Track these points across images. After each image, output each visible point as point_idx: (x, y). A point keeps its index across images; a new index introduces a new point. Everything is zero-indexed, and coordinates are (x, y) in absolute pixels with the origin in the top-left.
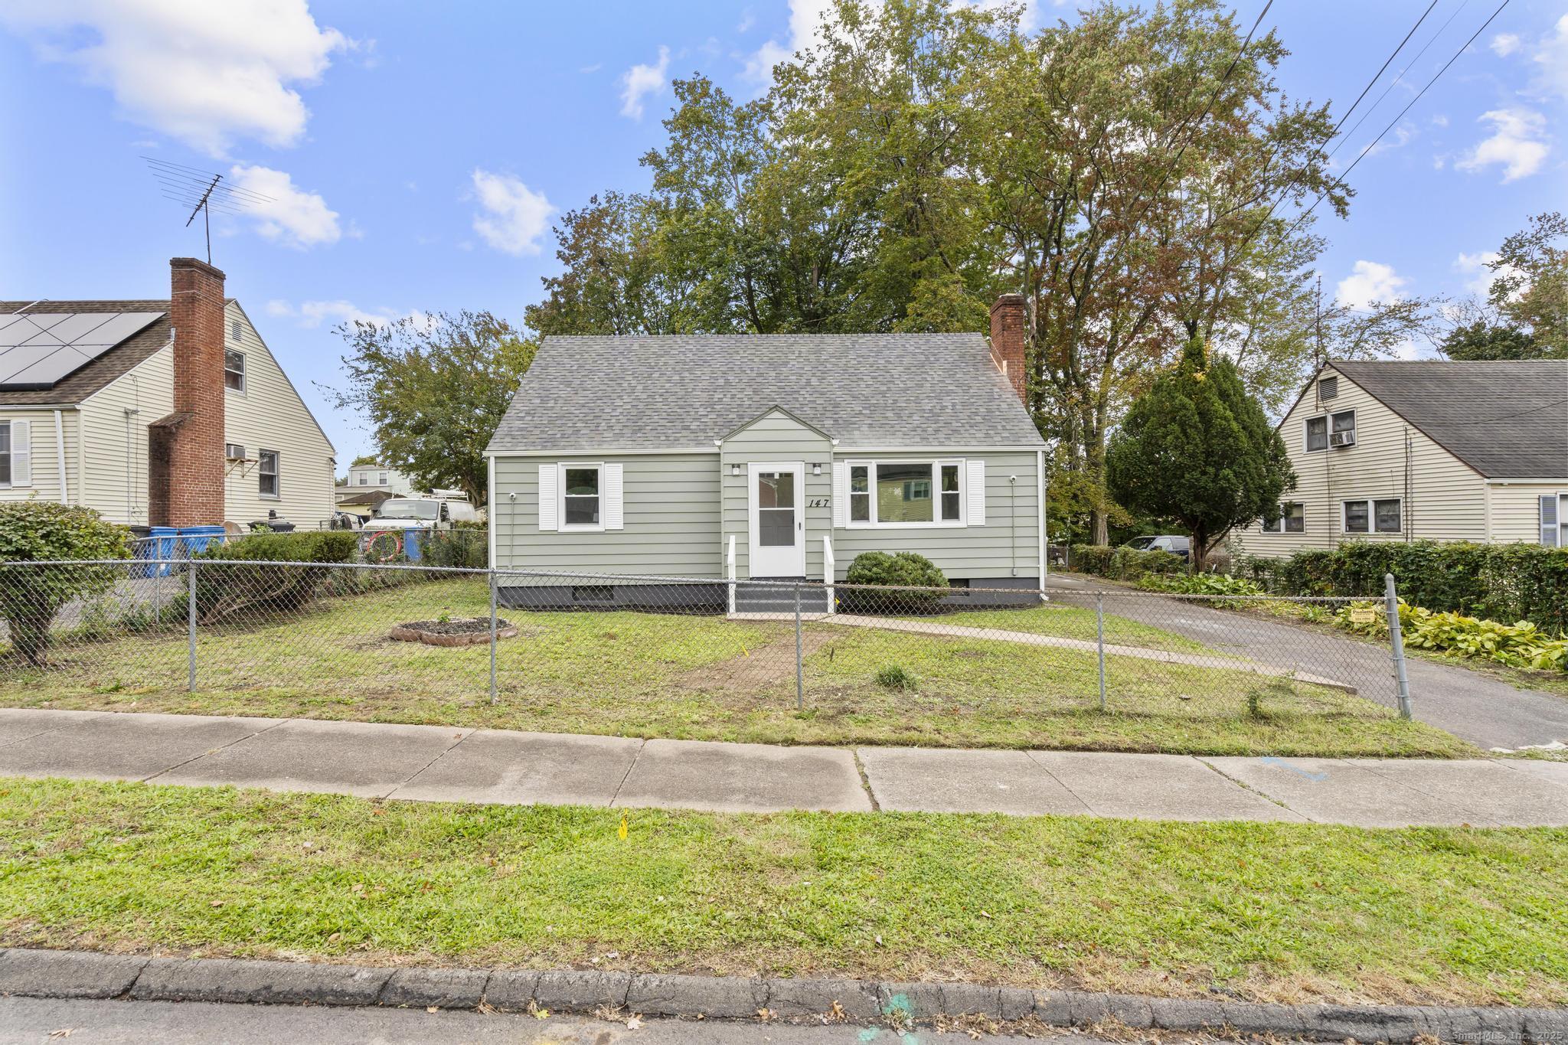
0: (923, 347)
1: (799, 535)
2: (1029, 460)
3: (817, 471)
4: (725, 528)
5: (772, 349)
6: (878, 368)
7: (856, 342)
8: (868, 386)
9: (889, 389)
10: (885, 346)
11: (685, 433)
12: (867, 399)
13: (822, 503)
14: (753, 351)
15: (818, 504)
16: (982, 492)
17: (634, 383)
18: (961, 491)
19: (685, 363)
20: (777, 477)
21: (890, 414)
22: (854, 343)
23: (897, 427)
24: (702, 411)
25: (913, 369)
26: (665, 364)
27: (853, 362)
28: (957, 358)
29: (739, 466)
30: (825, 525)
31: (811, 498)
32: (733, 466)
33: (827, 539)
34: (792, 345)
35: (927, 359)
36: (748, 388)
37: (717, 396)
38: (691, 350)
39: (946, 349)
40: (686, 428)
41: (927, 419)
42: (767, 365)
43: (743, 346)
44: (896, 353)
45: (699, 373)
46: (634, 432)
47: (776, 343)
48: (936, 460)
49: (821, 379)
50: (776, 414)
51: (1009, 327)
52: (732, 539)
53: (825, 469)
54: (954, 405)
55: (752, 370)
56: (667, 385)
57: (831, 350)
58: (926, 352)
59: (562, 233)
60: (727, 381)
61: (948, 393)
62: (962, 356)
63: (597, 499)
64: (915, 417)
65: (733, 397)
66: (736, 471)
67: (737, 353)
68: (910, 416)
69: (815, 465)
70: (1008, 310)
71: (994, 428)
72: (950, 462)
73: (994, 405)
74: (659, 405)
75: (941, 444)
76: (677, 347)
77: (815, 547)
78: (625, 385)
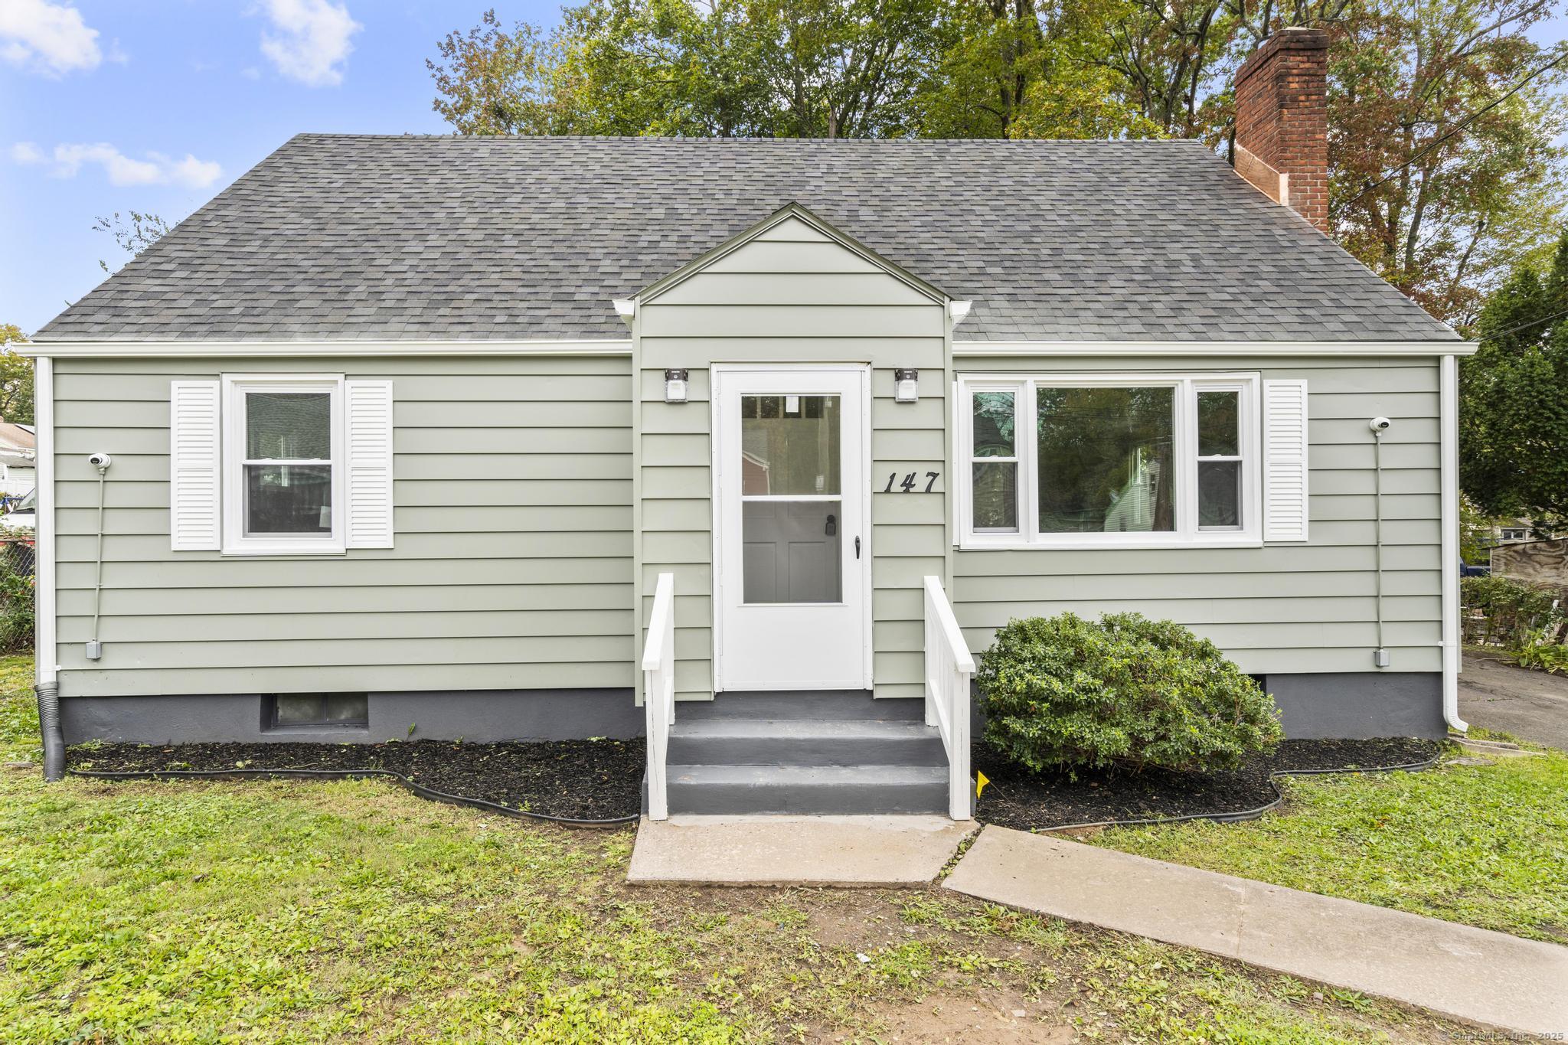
0: (1087, 161)
1: (856, 574)
2: (1421, 378)
3: (907, 389)
4: (645, 550)
5: (770, 160)
6: (1002, 193)
7: (947, 151)
8: (986, 223)
9: (1036, 229)
10: (1006, 159)
11: (558, 309)
12: (990, 245)
13: (921, 483)
14: (732, 164)
15: (908, 484)
16: (1301, 457)
17: (461, 212)
18: (1247, 452)
19: (582, 180)
20: (792, 406)
21: (1052, 275)
22: (941, 154)
23: (1078, 302)
24: (607, 265)
25: (1078, 195)
26: (539, 181)
27: (944, 183)
28: (1165, 177)
29: (684, 375)
30: (929, 543)
31: (890, 469)
32: (669, 375)
33: (934, 584)
34: (813, 155)
35: (1103, 179)
36: (717, 225)
37: (645, 238)
38: (599, 160)
39: (1137, 163)
40: (566, 298)
41: (1143, 284)
42: (761, 185)
43: (710, 155)
44: (1033, 168)
45: (610, 197)
46: (433, 305)
47: (778, 152)
48: (1188, 378)
49: (882, 211)
50: (792, 229)
51: (1295, 100)
52: (665, 584)
53: (930, 384)
54: (1195, 259)
55: (728, 193)
56: (535, 218)
57: (895, 163)
58: (1097, 169)
59: (440, 70)
60: (672, 212)
61: (1174, 237)
62: (1177, 175)
63: (327, 469)
64: (1113, 281)
65: (684, 239)
66: (677, 390)
67: (698, 165)
68: (1101, 278)
69: (899, 375)
70: (1293, 61)
71: (1314, 304)
72: (1219, 383)
73: (1289, 258)
74: (508, 253)
75: (1200, 337)
76: (570, 154)
77: (899, 607)
78: (441, 215)
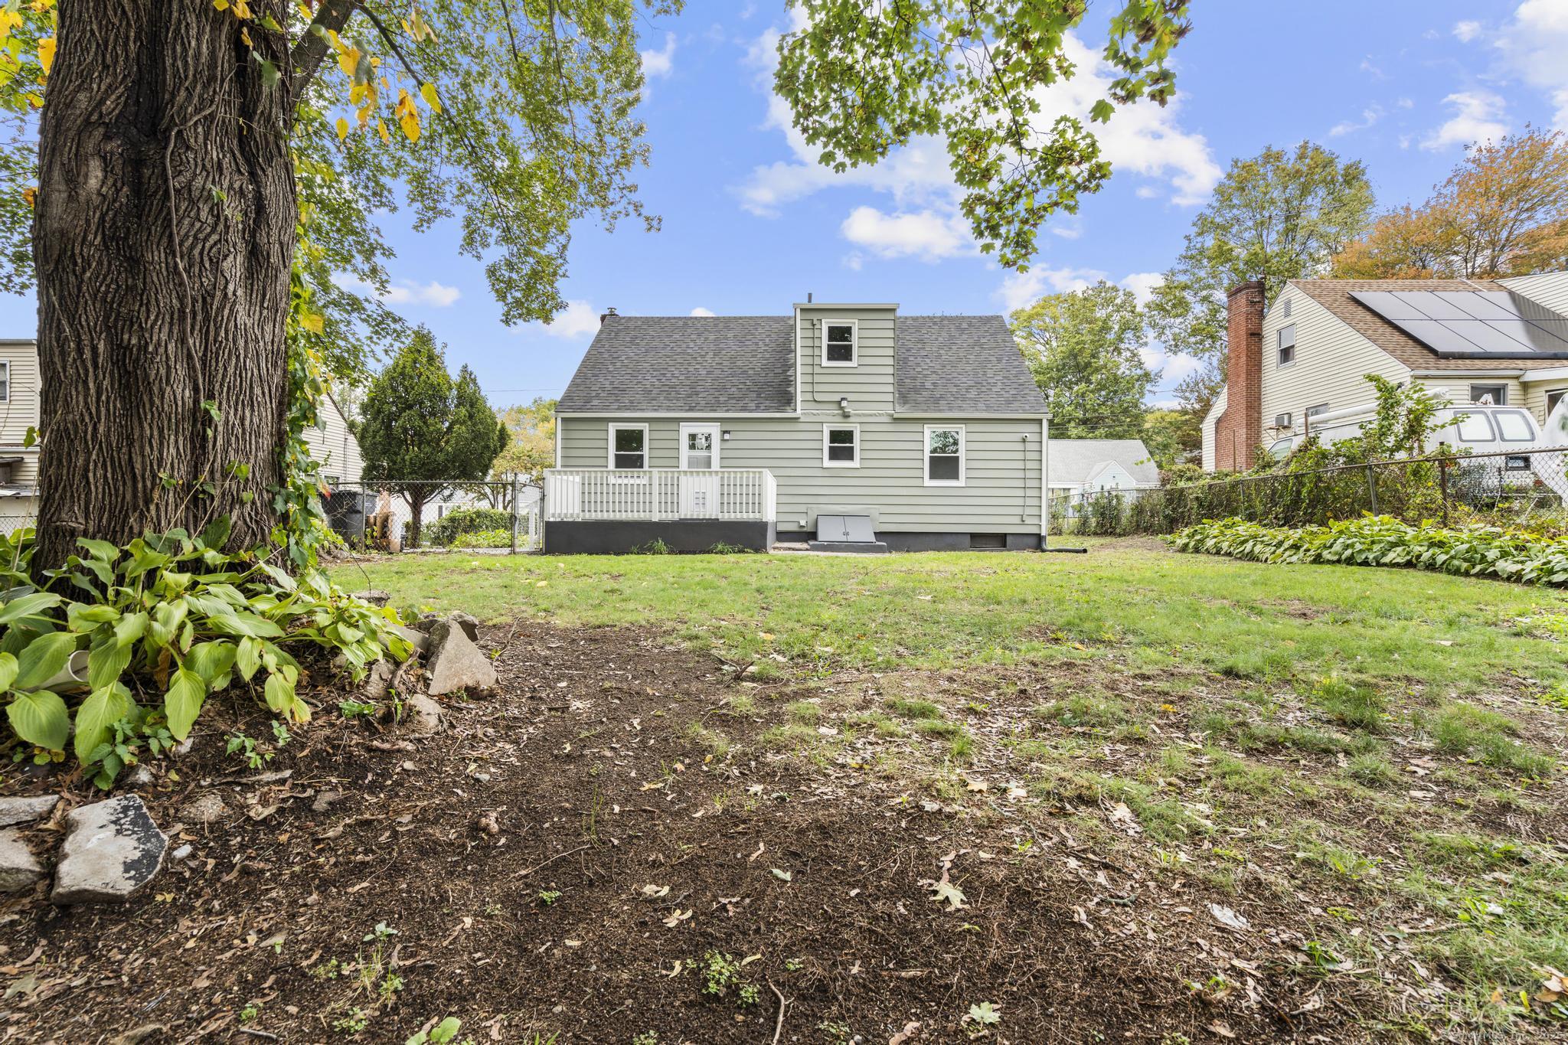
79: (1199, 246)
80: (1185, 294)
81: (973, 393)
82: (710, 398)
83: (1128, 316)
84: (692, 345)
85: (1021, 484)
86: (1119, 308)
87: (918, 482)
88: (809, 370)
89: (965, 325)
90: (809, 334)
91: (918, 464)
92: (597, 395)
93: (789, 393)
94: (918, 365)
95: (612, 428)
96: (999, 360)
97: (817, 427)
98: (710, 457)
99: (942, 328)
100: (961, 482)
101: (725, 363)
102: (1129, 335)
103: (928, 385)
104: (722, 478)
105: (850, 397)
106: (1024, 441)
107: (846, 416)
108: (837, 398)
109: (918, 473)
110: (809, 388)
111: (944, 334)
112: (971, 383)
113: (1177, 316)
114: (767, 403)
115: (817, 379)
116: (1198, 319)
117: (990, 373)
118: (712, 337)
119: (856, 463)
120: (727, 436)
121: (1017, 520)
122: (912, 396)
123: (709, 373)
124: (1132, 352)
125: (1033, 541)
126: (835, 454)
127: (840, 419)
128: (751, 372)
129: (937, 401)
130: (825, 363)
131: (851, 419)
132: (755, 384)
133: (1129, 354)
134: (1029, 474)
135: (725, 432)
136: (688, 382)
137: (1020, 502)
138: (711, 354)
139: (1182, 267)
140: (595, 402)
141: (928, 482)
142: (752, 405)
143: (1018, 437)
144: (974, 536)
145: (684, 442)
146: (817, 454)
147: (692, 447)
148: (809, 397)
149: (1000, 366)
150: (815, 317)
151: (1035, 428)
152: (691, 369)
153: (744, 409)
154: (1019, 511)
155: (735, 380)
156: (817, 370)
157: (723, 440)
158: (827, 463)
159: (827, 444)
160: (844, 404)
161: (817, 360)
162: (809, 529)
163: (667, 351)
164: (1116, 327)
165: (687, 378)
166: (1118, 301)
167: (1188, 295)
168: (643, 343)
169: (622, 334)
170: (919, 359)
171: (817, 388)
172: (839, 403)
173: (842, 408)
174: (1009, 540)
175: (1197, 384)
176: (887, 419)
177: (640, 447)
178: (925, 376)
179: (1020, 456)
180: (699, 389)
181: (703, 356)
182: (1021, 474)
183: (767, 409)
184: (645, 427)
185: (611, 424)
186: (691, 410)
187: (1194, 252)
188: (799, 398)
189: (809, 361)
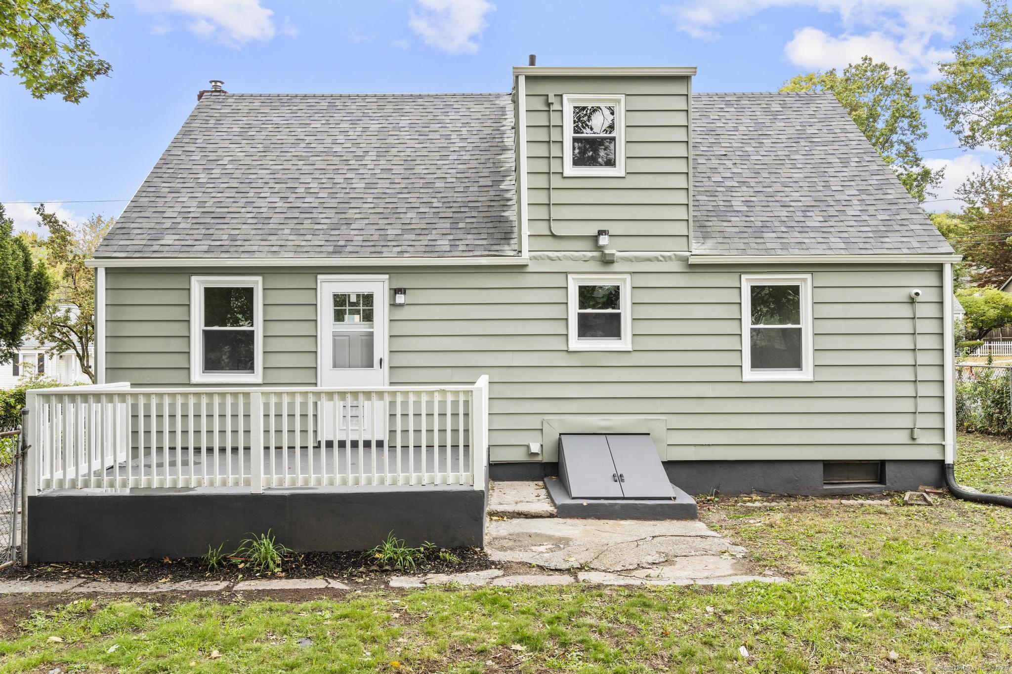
79: (1000, 10)
80: (984, 72)
81: (815, 220)
82: (371, 230)
83: (902, 101)
84: (341, 138)
85: (908, 375)
86: (888, 91)
87: (732, 375)
88: (542, 182)
89: (775, 107)
90: (542, 120)
91: (732, 343)
92: (174, 227)
93: (507, 221)
94: (714, 170)
95: (198, 286)
96: (845, 163)
97: (559, 281)
98: (371, 335)
99: (741, 110)
100: (806, 373)
101: (397, 169)
102: (904, 123)
103: (737, 204)
104: (392, 404)
105: (613, 228)
106: (912, 301)
107: (607, 261)
108: (591, 229)
109: (732, 359)
110: (542, 213)
111: (746, 120)
112: (808, 201)
113: (976, 100)
114: (470, 239)
115: (556, 197)
116: (1000, 103)
117: (835, 184)
118: (374, 127)
119: (624, 343)
120: (400, 299)
121: (903, 437)
122: (715, 224)
123: (369, 186)
124: (907, 145)
125: (931, 473)
126: (587, 327)
127: (594, 266)
128: (439, 184)
129: (759, 232)
130: (570, 170)
131: (616, 267)
132: (448, 205)
133: (902, 148)
134: (922, 358)
135: (397, 291)
136: (333, 203)
137: (908, 405)
138: (373, 154)
139: (979, 39)
140: (169, 239)
141: (750, 374)
142: (444, 243)
143: (902, 295)
144: (831, 467)
145: (326, 308)
146: (559, 328)
147: (339, 316)
148: (543, 229)
149: (848, 172)
150: (551, 90)
151: (930, 279)
152: (339, 179)
153: (430, 250)
154: (907, 421)
155: (413, 198)
156: (556, 182)
157: (394, 305)
158: (576, 343)
159: (574, 309)
160: (603, 240)
161: (555, 166)
162: (546, 458)
163: (300, 150)
164: (887, 115)
165: (333, 195)
166: (888, 82)
167: (987, 73)
168: (261, 136)
169: (227, 121)
170: (715, 161)
171: (556, 213)
172: (595, 238)
173: (599, 248)
174: (889, 471)
175: (983, 184)
176: (675, 266)
177: (249, 317)
178: (730, 189)
179: (906, 326)
180: (351, 214)
181: (359, 158)
182: (908, 359)
183: (470, 250)
184: (256, 283)
185: (194, 279)
186: (338, 251)
187: (995, 19)
188: (526, 231)
189: (542, 166)
